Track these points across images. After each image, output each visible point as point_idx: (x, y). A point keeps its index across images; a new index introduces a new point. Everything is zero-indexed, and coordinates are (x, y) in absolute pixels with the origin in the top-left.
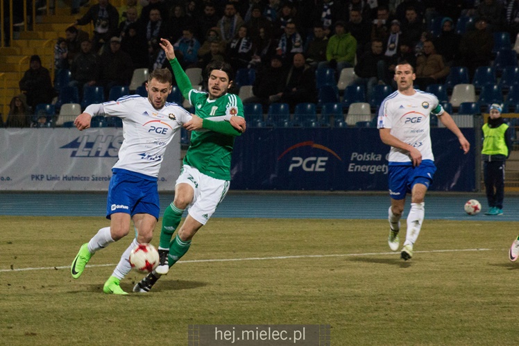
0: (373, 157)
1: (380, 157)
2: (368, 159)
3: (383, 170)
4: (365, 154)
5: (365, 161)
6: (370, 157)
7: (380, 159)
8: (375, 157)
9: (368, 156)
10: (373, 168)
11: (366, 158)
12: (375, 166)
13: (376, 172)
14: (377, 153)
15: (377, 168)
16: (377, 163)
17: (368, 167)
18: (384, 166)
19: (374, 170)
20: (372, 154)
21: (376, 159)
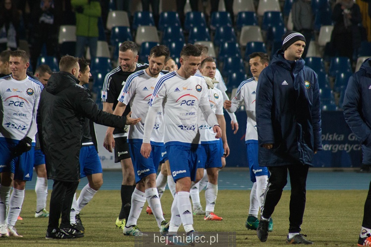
0: (335, 137)
1: (342, 137)
2: (331, 139)
3: (346, 149)
4: (328, 134)
5: (328, 141)
6: (333, 137)
7: (342, 139)
8: (338, 137)
9: (330, 136)
10: (335, 147)
11: (329, 138)
12: (337, 146)
13: (338, 150)
14: (339, 134)
15: (340, 147)
16: (340, 143)
17: (331, 146)
18: (346, 145)
19: (337, 149)
20: (335, 134)
21: (339, 139)
